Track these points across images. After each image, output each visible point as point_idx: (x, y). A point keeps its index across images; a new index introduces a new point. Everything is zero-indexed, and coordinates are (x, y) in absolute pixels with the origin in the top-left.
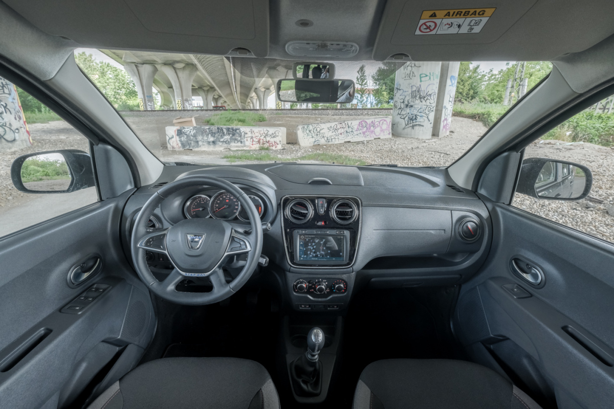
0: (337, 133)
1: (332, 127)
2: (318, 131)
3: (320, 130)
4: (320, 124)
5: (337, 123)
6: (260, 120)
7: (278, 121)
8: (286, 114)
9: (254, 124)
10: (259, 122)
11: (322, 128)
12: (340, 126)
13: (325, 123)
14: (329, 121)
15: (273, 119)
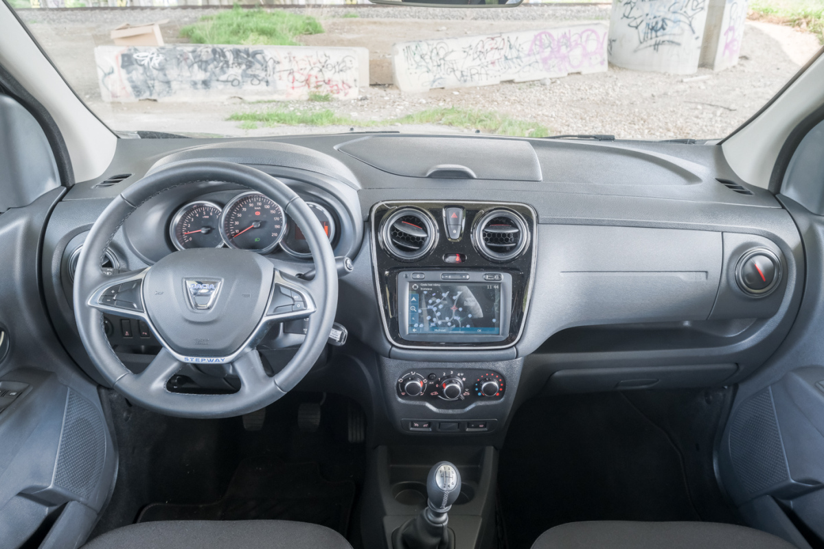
0: (483, 60)
1: (474, 46)
2: (441, 56)
3: (446, 55)
4: (446, 41)
5: (484, 38)
6: (308, 30)
7: (348, 32)
8: (368, 16)
9: (294, 40)
10: (305, 34)
11: (450, 50)
12: (491, 44)
13: (456, 38)
14: (466, 33)
15: (337, 29)
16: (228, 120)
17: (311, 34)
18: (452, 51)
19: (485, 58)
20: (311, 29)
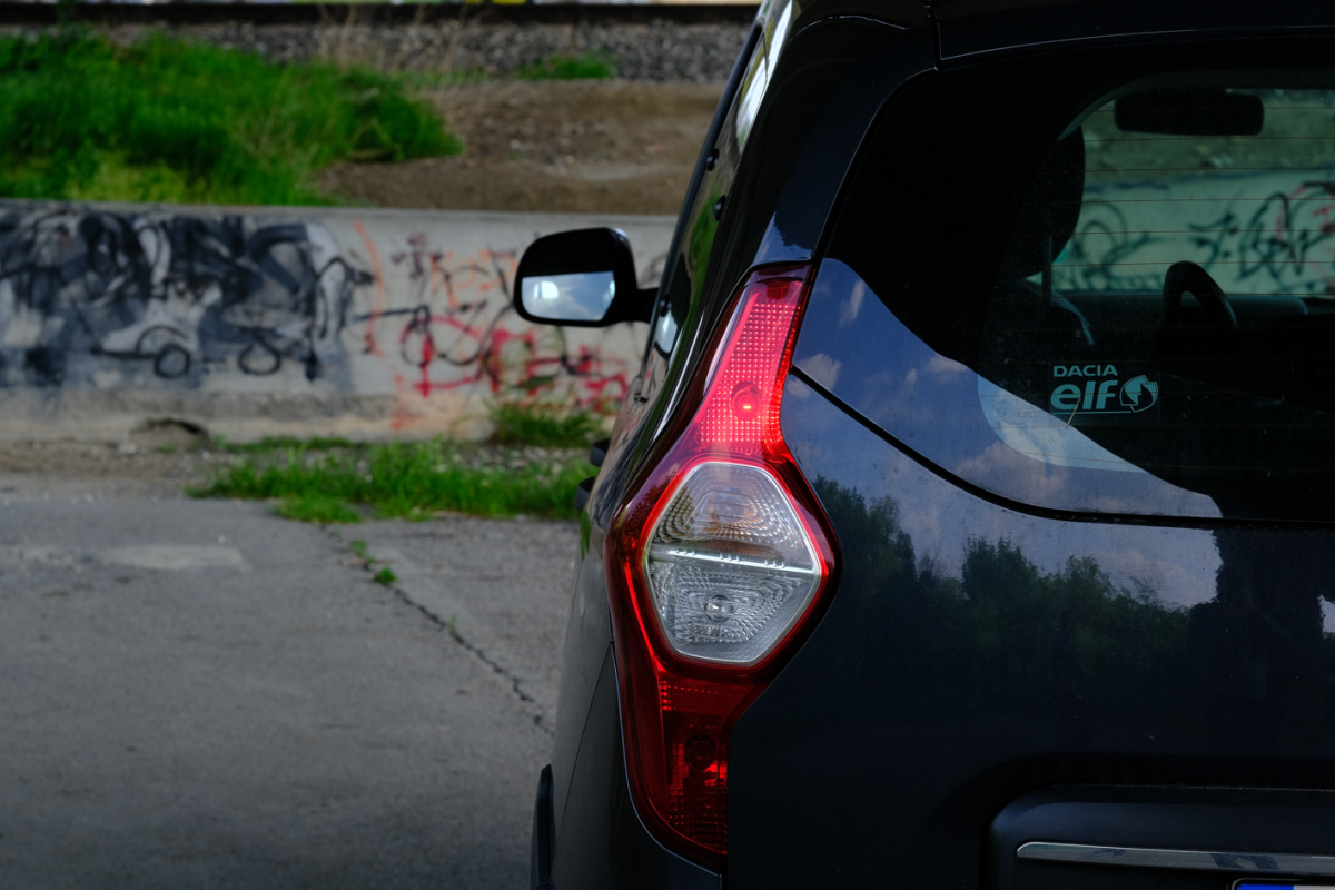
0: (1289, 277)
1: (1244, 216)
2: (1095, 260)
3: (1117, 252)
4: (1112, 195)
5: (1288, 184)
6: (368, 141)
7: (584, 148)
8: (657, 71)
9: (317, 188)
10: (358, 161)
11: (1135, 237)
12: (1324, 211)
13: (1164, 187)
14: (1207, 165)
15: (518, 136)
16: (200, 495)
17: (386, 158)
18: (1146, 239)
19: (1299, 271)
20: (385, 137)
